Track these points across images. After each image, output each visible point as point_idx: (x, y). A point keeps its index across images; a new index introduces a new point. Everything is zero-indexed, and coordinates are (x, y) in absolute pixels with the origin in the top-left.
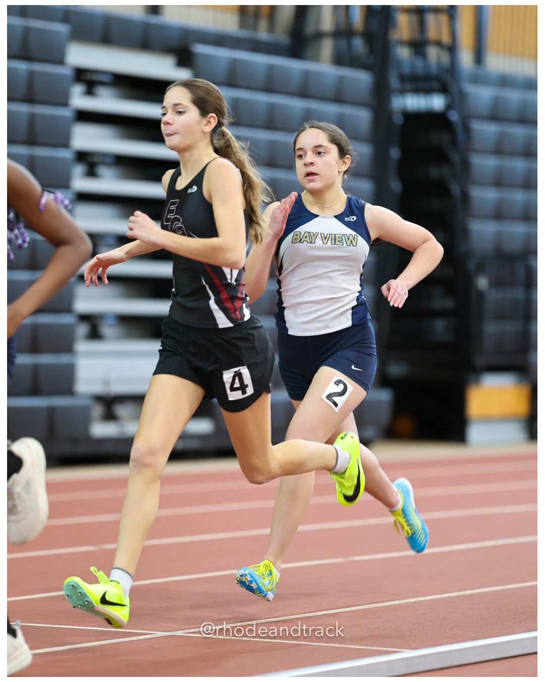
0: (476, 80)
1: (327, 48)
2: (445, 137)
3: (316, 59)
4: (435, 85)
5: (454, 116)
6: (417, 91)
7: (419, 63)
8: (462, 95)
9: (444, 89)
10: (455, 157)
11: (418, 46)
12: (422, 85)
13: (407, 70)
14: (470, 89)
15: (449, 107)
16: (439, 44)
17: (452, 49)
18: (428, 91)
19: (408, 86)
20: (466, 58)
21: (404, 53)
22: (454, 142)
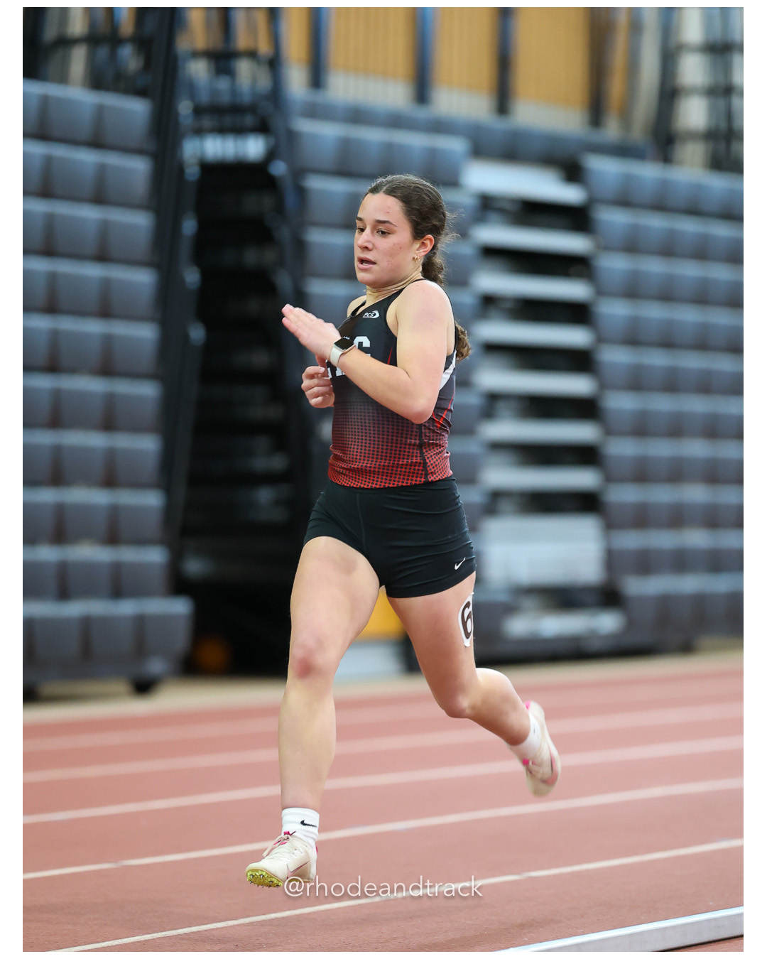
0: (315, 112)
1: (78, 60)
2: (267, 202)
3: (63, 79)
4: (249, 120)
5: (279, 168)
6: (221, 131)
7: (223, 84)
8: (292, 136)
9: (263, 128)
10: (284, 233)
11: (222, 59)
12: (228, 120)
13: (204, 98)
14: (305, 126)
15: (271, 155)
16: (252, 54)
17: (274, 64)
18: (239, 131)
19: (207, 122)
20: (296, 80)
21: (199, 70)
22: (280, 209)
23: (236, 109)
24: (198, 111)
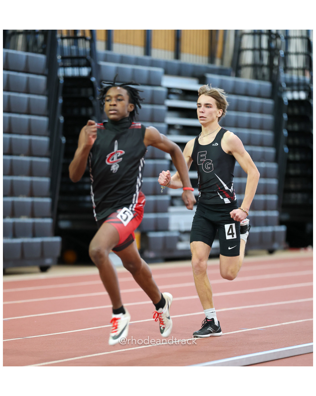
0: (107, 59)
1: (20, 39)
2: (90, 91)
3: (15, 48)
4: (83, 62)
5: (93, 79)
6: (73, 66)
7: (74, 48)
8: (99, 67)
9: (88, 65)
10: (95, 103)
12: (76, 62)
13: (67, 54)
14: (102, 63)
15: (91, 74)
16: (84, 38)
18: (79, 66)
19: (68, 63)
22: (94, 95)
23: (79, 58)
24: (63, 58)
